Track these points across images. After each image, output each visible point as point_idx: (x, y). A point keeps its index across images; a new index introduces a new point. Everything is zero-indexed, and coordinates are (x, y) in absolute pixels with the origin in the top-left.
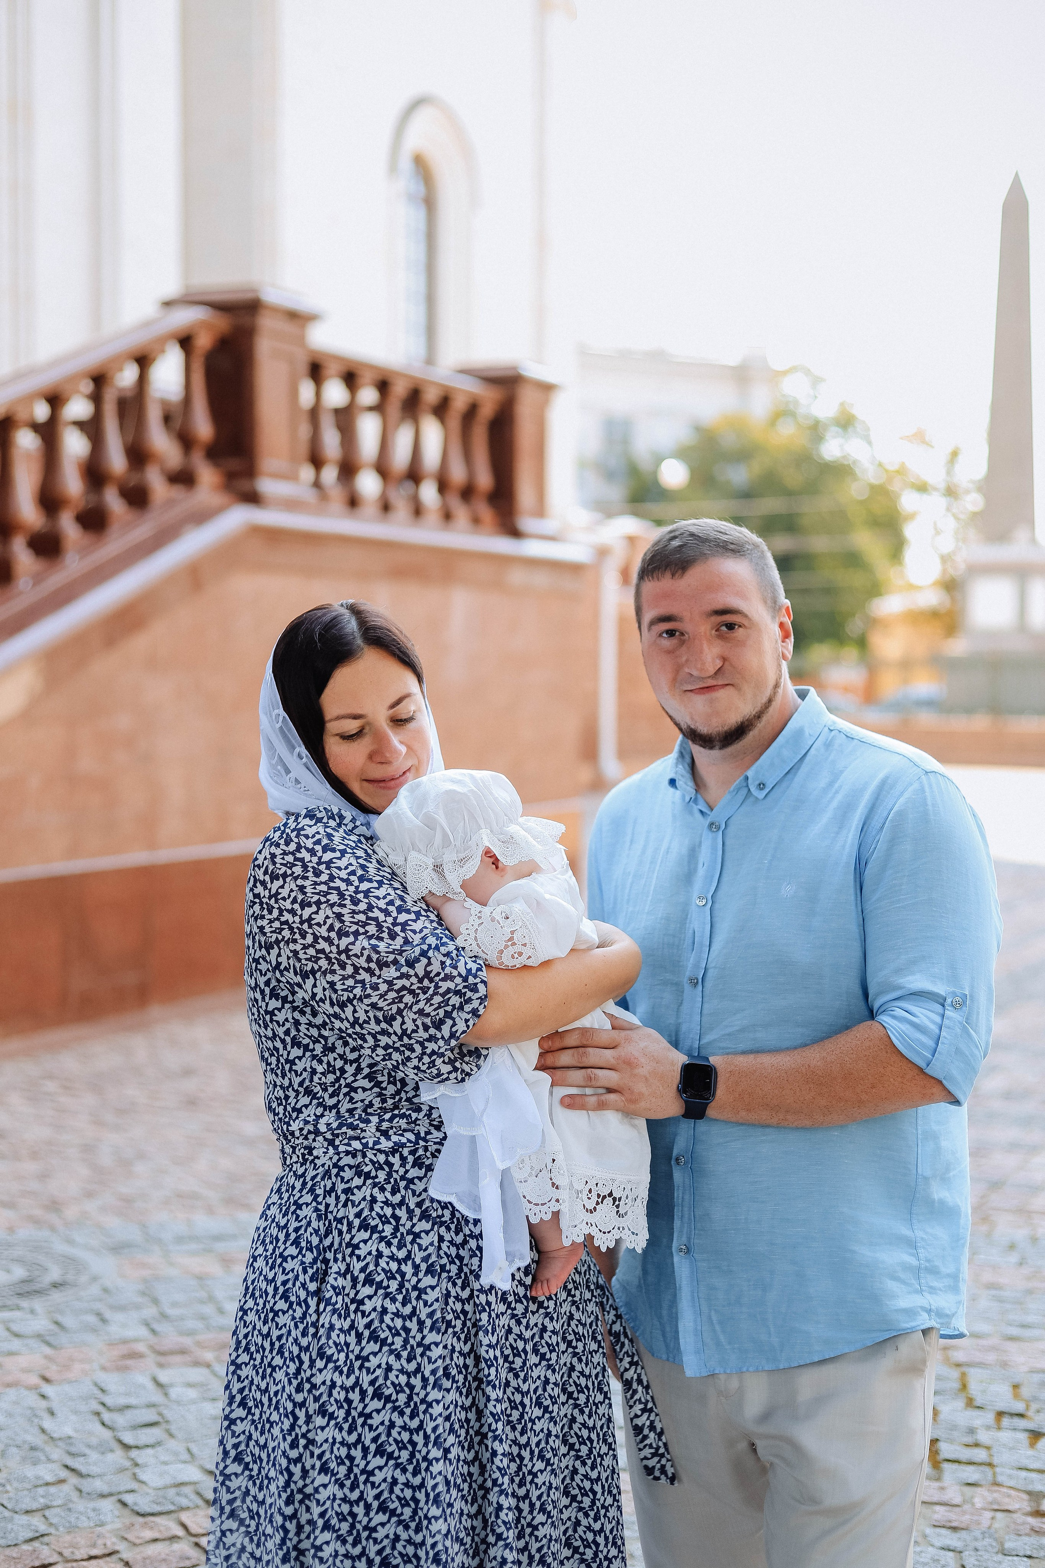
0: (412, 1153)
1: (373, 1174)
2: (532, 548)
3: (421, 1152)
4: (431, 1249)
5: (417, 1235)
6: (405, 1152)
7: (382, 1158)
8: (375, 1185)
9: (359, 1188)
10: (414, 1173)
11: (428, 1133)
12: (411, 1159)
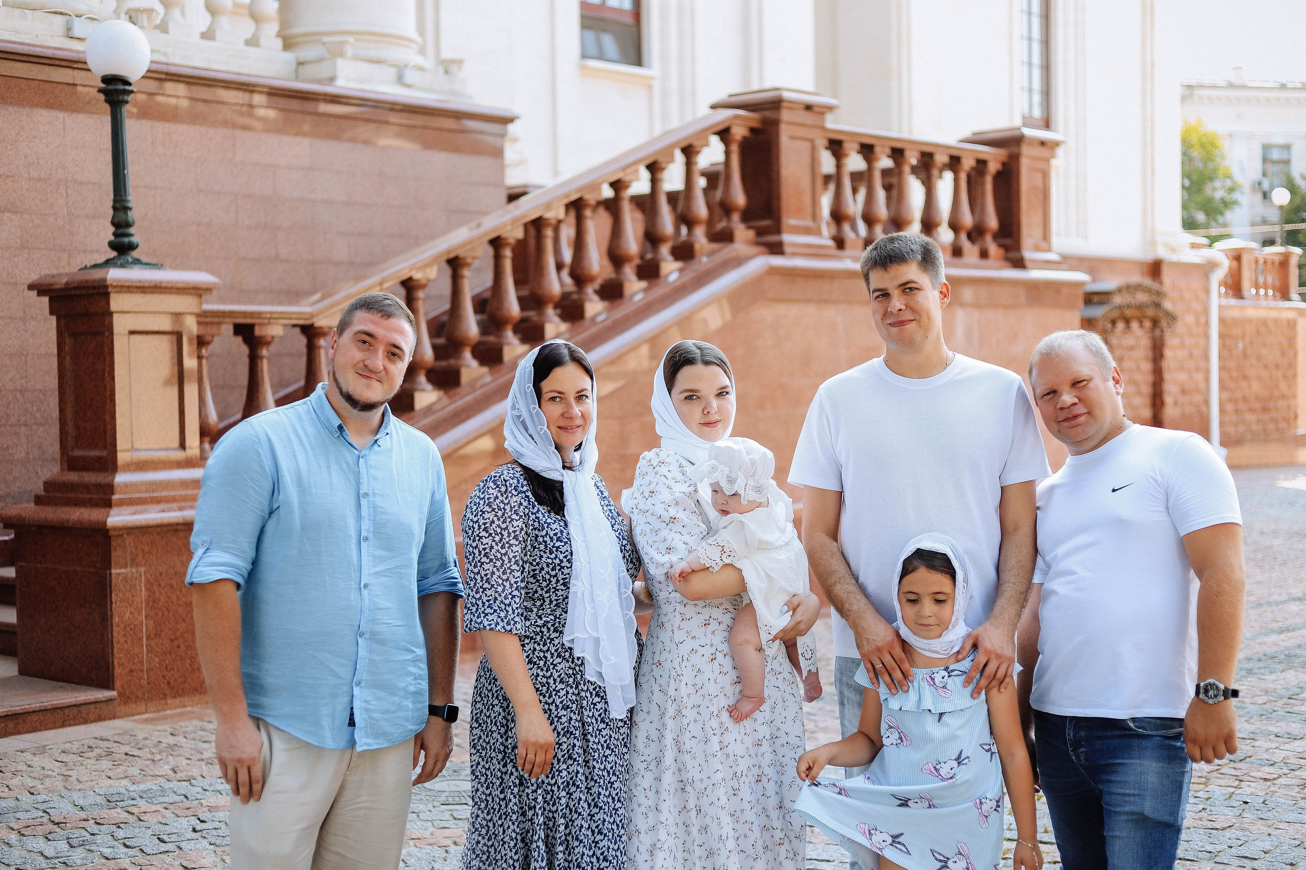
0: (553, 625)
1: (534, 637)
2: (1032, 274)
3: (557, 625)
4: (562, 671)
5: (555, 665)
6: (549, 625)
7: (538, 629)
8: (535, 642)
9: (528, 644)
10: (554, 635)
11: (561, 615)
12: (552, 628)
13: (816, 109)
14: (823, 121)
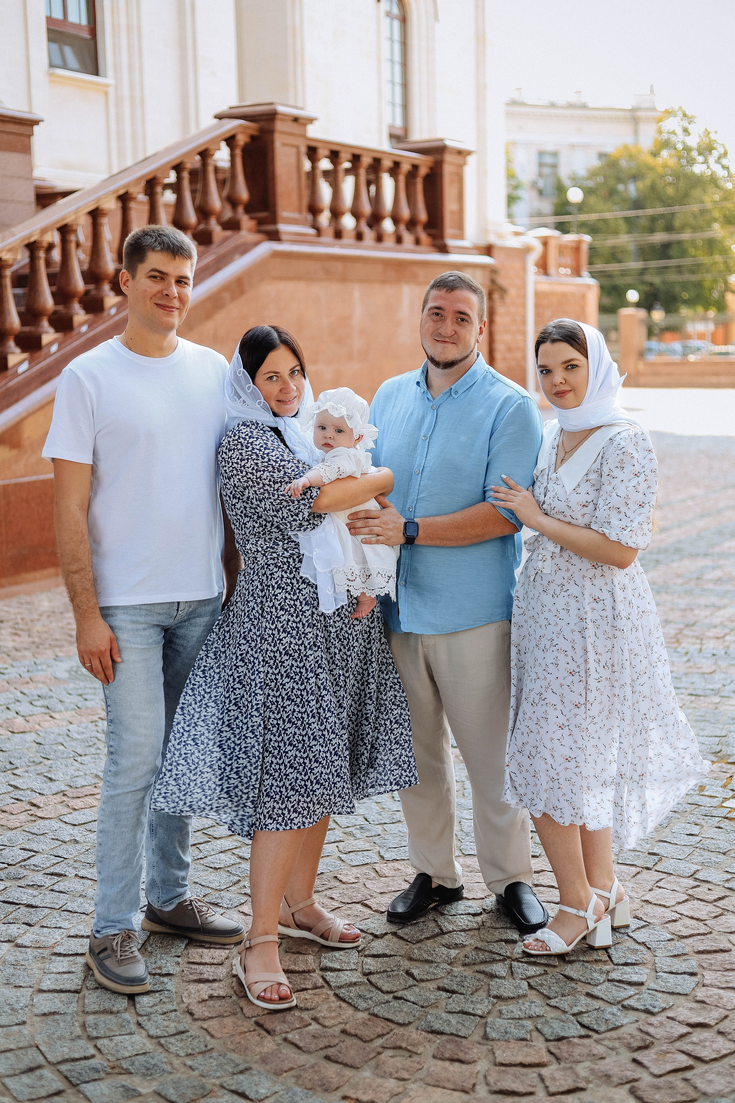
0: (298, 557)
1: (282, 566)
2: (453, 258)
6: (295, 557)
7: (285, 560)
9: (276, 572)
10: (298, 565)
12: (297, 560)
13: (302, 121)
14: (305, 130)
